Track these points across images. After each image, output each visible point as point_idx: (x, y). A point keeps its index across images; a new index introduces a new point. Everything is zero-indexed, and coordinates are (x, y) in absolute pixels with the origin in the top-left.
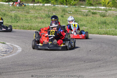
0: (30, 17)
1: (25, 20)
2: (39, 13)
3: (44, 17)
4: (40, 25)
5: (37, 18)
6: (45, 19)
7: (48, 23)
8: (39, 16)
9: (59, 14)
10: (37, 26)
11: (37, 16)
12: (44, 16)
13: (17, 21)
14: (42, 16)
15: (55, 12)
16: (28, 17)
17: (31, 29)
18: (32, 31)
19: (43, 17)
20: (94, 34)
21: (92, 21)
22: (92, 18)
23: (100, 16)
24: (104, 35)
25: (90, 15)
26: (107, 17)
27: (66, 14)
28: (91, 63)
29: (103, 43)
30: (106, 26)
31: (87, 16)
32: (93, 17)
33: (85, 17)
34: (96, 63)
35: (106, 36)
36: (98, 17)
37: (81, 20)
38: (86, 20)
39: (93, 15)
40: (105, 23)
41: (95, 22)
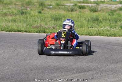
2: (8, 8)
5: (5, 14)
6: (17, 16)
8: (8, 13)
9: (34, 9)
10: (7, 25)
11: (6, 12)
12: (16, 12)
14: (12, 12)
15: (30, 6)
19: (14, 13)
20: (83, 35)
21: (79, 18)
22: (80, 14)
23: (89, 11)
24: (96, 36)
25: (76, 11)
26: (99, 12)
27: (45, 9)
28: (81, 74)
29: (96, 46)
30: (98, 24)
31: (72, 11)
32: (80, 12)
33: (70, 12)
34: (87, 74)
35: (99, 37)
36: (87, 12)
37: (64, 17)
38: (71, 16)
39: (80, 10)
40: (96, 20)
41: (84, 18)
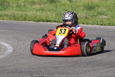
0: (23, 2)
1: (16, 7)
3: (44, 2)
4: (38, 13)
7: (50, 10)
13: (5, 7)
16: (21, 3)
17: (25, 19)
18: (27, 23)
